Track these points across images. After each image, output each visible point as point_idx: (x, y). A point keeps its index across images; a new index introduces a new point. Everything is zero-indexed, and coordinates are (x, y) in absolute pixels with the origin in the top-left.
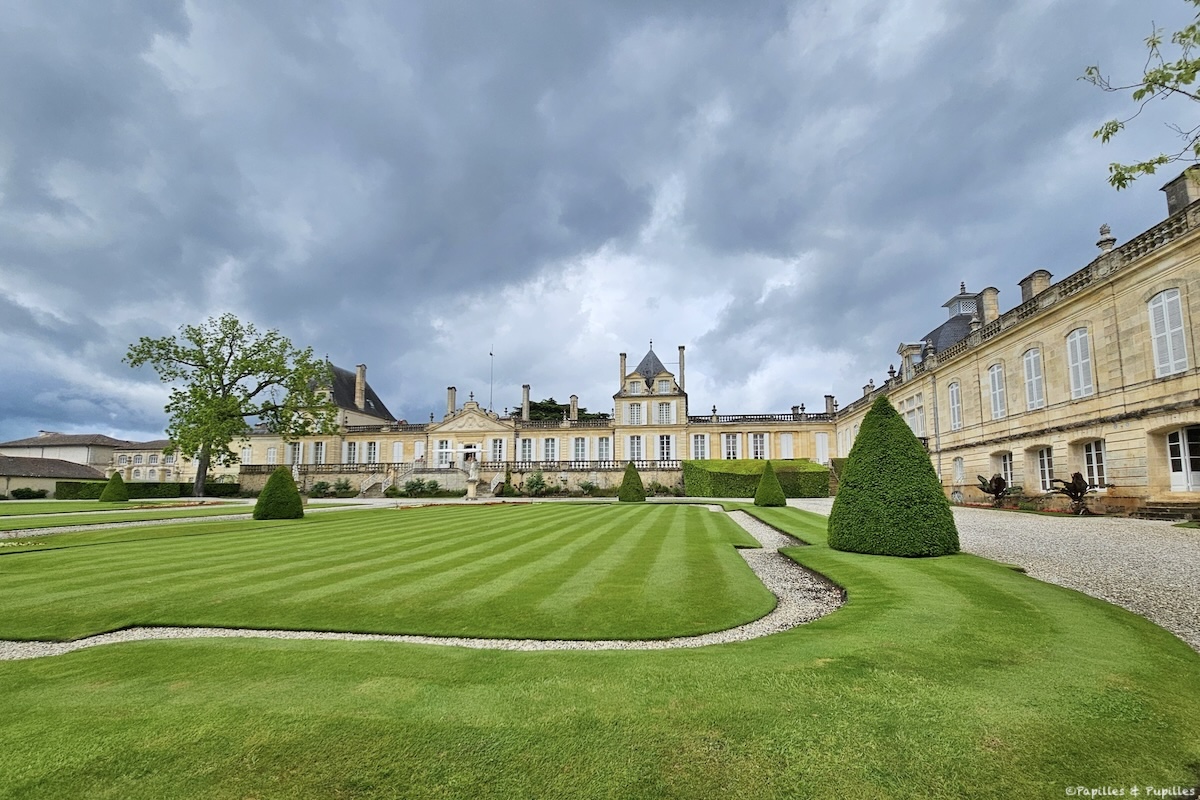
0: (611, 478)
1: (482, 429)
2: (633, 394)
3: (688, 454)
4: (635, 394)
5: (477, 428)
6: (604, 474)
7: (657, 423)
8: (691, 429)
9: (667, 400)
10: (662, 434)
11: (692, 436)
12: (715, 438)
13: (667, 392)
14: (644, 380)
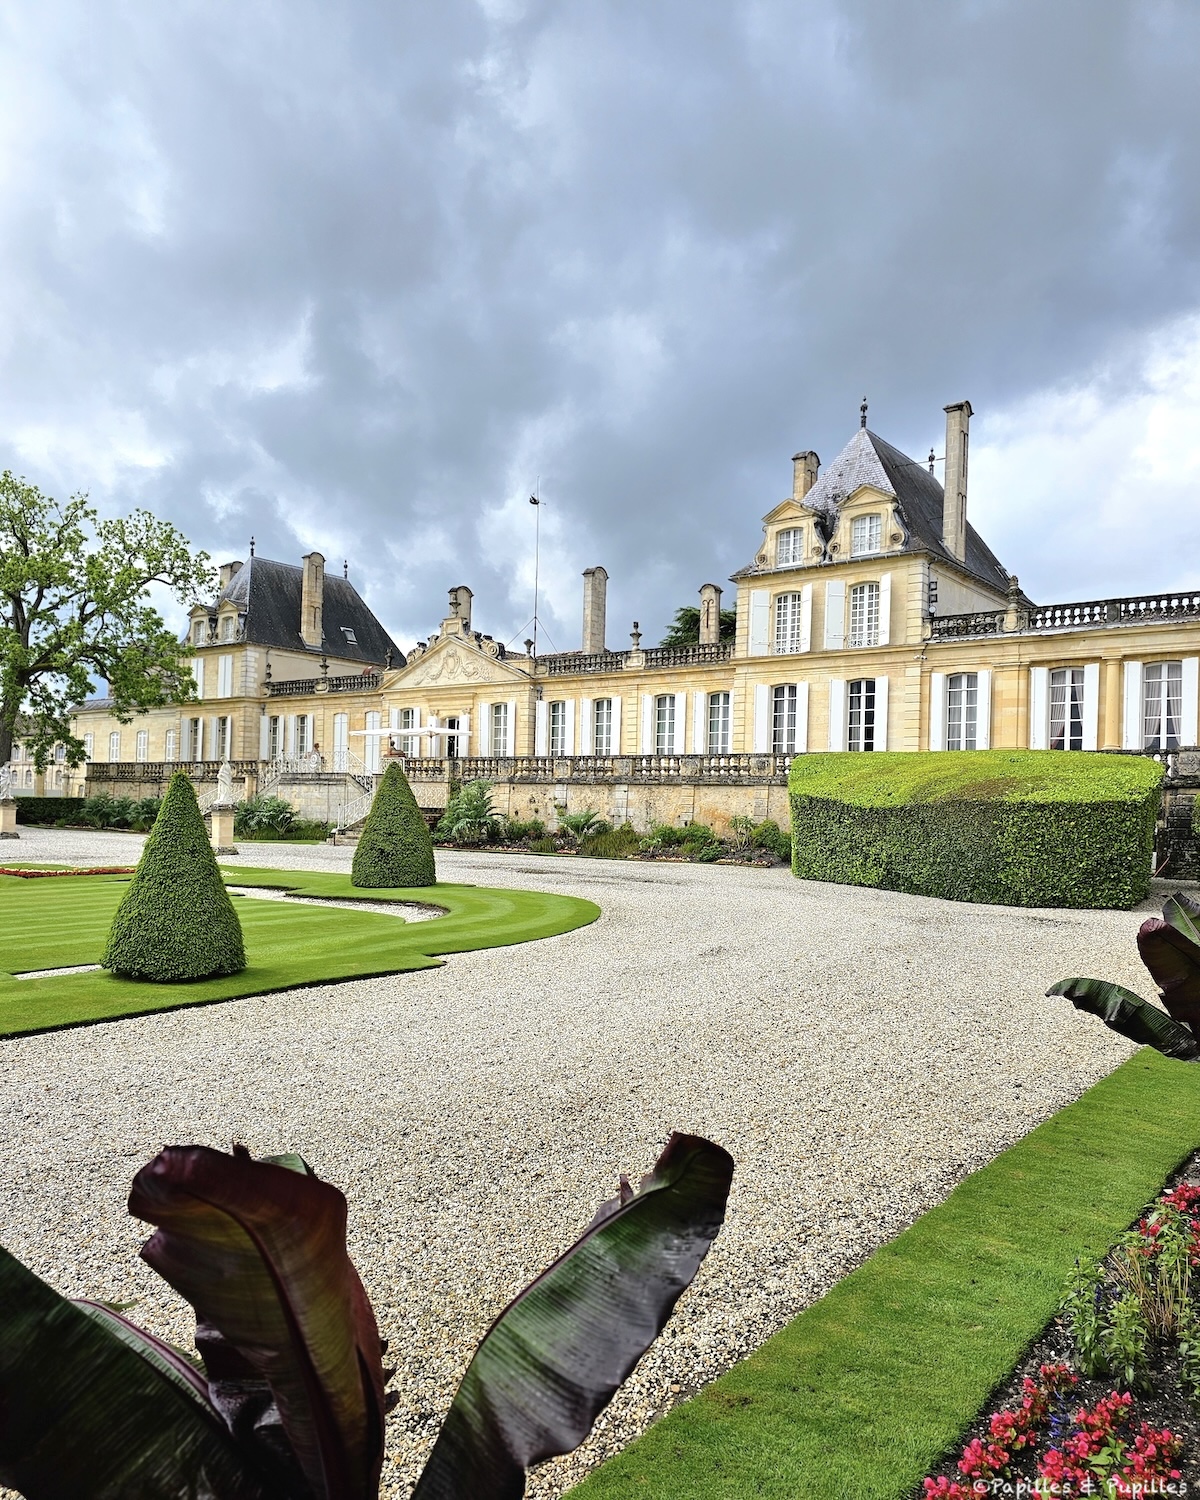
0: (660, 804)
1: (472, 681)
2: (784, 566)
3: (923, 732)
4: (791, 564)
5: (462, 680)
6: (644, 792)
7: (839, 645)
8: (937, 657)
9: (868, 575)
10: (855, 676)
11: (938, 680)
12: (1009, 684)
13: (876, 551)
14: (811, 521)
